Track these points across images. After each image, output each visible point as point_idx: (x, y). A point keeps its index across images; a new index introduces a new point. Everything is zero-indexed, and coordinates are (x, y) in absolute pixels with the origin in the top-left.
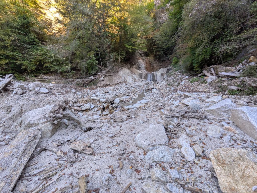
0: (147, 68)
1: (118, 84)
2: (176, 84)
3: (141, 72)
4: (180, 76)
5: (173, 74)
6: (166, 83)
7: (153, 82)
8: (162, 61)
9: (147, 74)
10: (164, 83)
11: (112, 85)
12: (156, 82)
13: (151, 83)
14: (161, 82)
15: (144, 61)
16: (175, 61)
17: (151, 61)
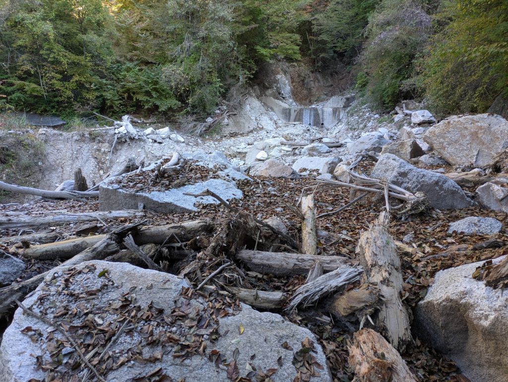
3: (286, 106)
5: (357, 111)
11: (242, 135)
12: (322, 127)
13: (314, 129)
15: (289, 76)
17: (303, 75)
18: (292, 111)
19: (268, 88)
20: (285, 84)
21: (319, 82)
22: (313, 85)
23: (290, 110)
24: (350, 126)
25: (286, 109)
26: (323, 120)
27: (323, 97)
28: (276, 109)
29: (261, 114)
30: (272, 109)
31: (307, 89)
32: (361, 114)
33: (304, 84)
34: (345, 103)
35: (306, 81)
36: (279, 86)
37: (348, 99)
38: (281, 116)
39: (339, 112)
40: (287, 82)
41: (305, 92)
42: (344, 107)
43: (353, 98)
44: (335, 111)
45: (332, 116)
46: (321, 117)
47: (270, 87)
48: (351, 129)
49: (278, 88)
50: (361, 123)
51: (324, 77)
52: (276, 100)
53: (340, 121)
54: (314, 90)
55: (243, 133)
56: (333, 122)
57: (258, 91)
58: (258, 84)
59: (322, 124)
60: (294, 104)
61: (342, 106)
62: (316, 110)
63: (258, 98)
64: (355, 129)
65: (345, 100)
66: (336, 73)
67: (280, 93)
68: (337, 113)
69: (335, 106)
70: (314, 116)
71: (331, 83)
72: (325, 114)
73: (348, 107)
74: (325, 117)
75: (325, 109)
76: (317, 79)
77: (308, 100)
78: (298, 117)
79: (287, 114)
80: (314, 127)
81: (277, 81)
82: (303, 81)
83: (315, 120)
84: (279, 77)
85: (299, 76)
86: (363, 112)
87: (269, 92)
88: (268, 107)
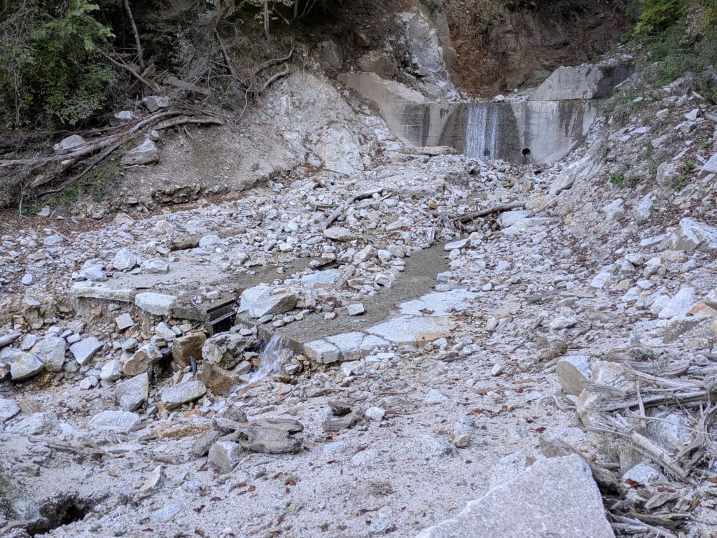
0: (458, 70)
1: (261, 183)
2: (668, 170)
3: (416, 97)
4: (692, 115)
5: (641, 106)
6: (599, 169)
7: (507, 167)
8: (566, 16)
9: (461, 110)
10: (583, 166)
11: (217, 197)
12: (525, 162)
13: (492, 170)
14: (564, 159)
15: (442, 19)
16: (660, 13)
17: (485, 17)
18: (434, 114)
19: (366, 48)
20: (426, 40)
21: (530, 34)
22: (512, 44)
23: (427, 109)
24: (614, 169)
25: (417, 108)
26: (528, 140)
27: (539, 74)
28: (386, 108)
29: (330, 123)
30: (375, 109)
31: (495, 54)
32: (660, 114)
33: (487, 43)
34: (600, 83)
35: (493, 34)
36: (402, 41)
37: (608, 72)
38: (400, 128)
39: (581, 112)
40: (433, 32)
41: (490, 62)
42: (596, 97)
43: (628, 67)
44: (568, 111)
45: (555, 126)
46: (521, 128)
47: (375, 44)
48: (618, 180)
49: (398, 47)
50: (666, 157)
51: (544, 21)
52: (387, 82)
53: (581, 140)
54: (515, 58)
55: (227, 191)
56: (559, 145)
57: (335, 57)
58: (338, 37)
59: (526, 151)
60: (453, 93)
61: (590, 95)
62: (506, 108)
63: (332, 75)
64: (635, 182)
65: (599, 75)
66: (580, 11)
67: (405, 64)
68: (574, 117)
69: (567, 94)
70: (502, 127)
71: (562, 38)
72: (534, 121)
73: (609, 95)
74: (534, 129)
75: (536, 105)
76: (525, 27)
77: (497, 85)
78: (450, 131)
79: (417, 121)
80: (498, 163)
81: (398, 30)
82: (486, 32)
83: (502, 140)
84: (406, 17)
85: (476, 20)
86: (672, 107)
87: (372, 57)
88: (363, 102)
